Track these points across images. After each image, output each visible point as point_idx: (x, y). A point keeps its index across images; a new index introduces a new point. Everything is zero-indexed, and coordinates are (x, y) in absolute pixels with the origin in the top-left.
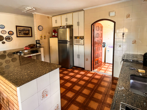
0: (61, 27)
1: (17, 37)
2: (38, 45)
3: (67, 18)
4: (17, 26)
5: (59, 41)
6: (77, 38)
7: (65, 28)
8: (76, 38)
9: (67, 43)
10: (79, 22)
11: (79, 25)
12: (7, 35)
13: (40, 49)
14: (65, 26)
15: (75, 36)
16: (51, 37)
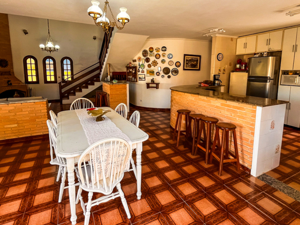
0: (255, 54)
1: (184, 69)
2: (217, 82)
3: (270, 39)
4: (185, 55)
5: (249, 77)
6: (288, 74)
7: (264, 55)
8: (286, 73)
9: (267, 82)
10: (296, 46)
11: (296, 51)
12: (174, 67)
13: (219, 88)
14: (266, 53)
15: (283, 71)
16: (233, 71)
